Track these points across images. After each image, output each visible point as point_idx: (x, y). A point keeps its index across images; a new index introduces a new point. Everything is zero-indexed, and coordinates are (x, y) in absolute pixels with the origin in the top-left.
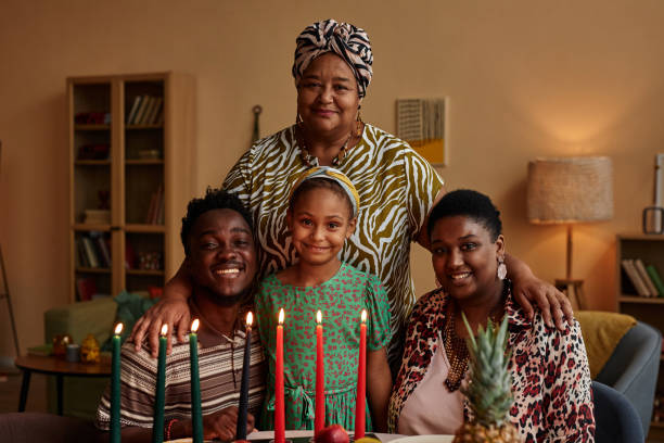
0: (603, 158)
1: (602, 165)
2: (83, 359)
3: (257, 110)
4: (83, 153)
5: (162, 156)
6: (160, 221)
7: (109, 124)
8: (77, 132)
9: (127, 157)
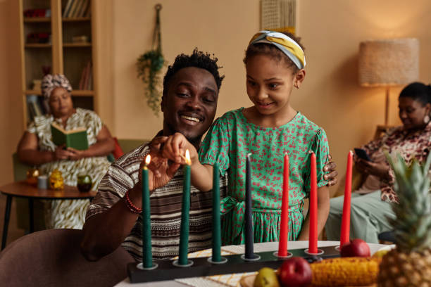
0: (414, 40)
1: (413, 44)
2: (51, 186)
3: (158, 8)
4: (30, 38)
5: (90, 40)
6: (90, 87)
7: (50, 18)
8: (26, 24)
9: (64, 41)
